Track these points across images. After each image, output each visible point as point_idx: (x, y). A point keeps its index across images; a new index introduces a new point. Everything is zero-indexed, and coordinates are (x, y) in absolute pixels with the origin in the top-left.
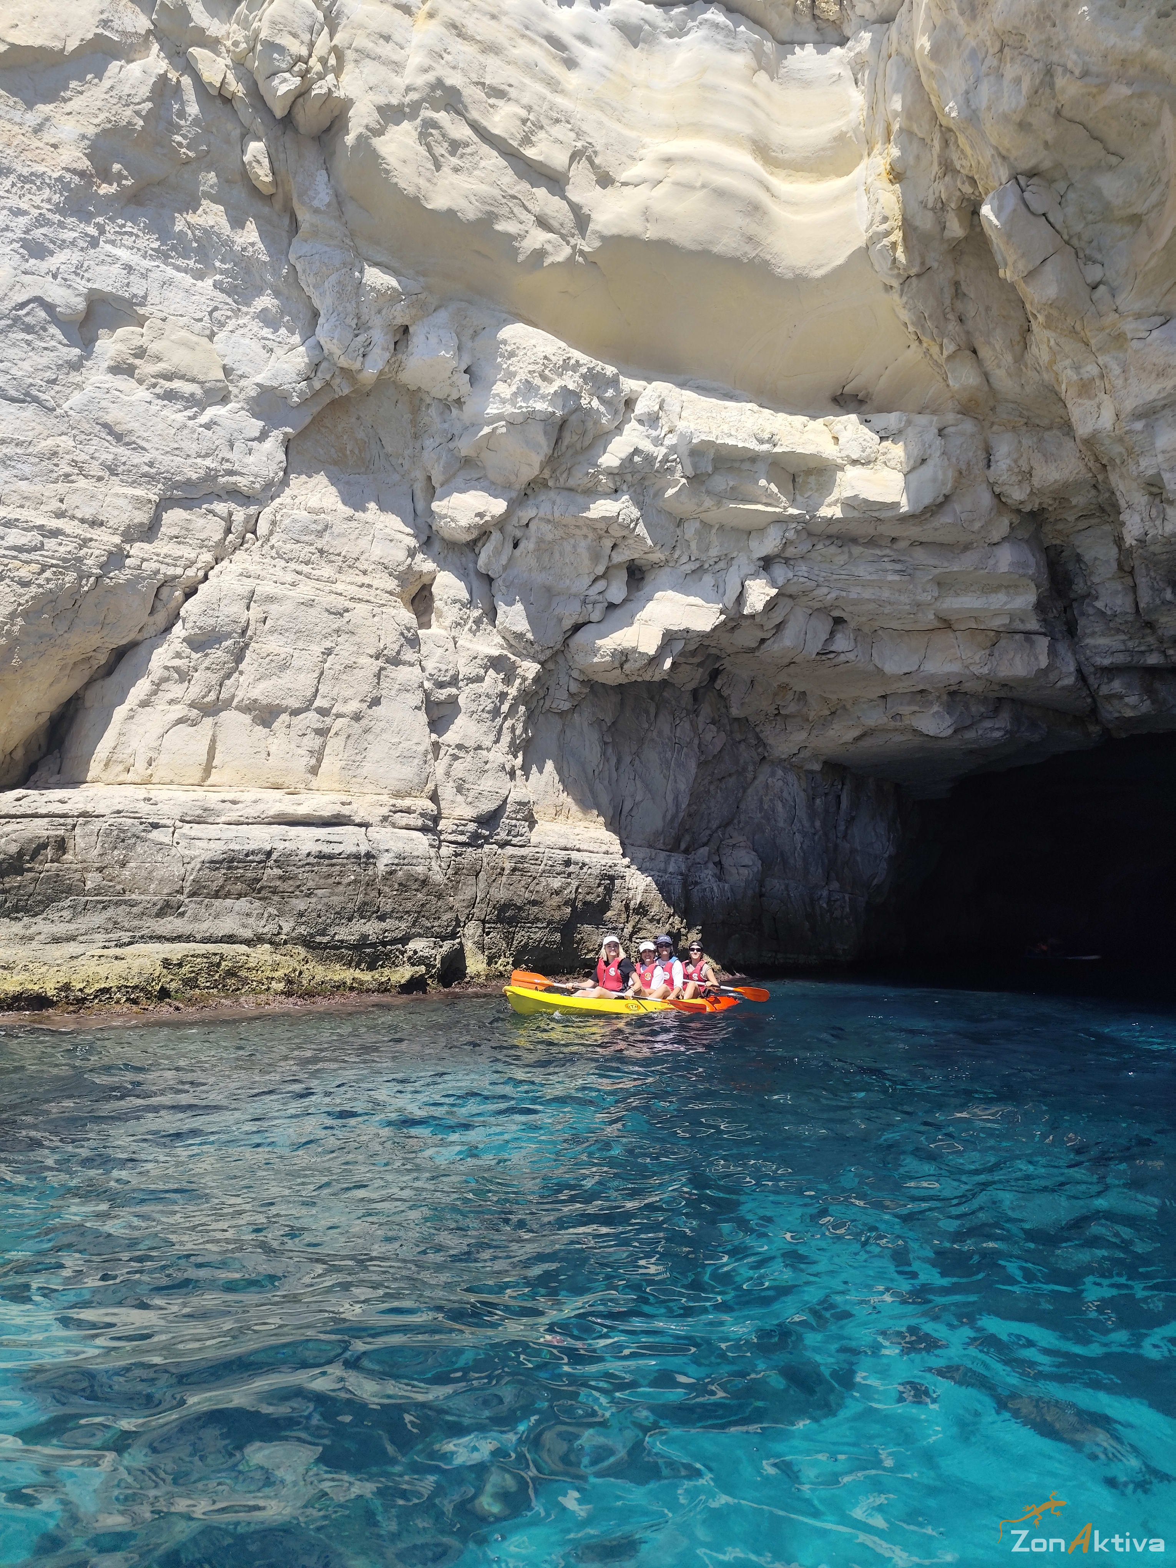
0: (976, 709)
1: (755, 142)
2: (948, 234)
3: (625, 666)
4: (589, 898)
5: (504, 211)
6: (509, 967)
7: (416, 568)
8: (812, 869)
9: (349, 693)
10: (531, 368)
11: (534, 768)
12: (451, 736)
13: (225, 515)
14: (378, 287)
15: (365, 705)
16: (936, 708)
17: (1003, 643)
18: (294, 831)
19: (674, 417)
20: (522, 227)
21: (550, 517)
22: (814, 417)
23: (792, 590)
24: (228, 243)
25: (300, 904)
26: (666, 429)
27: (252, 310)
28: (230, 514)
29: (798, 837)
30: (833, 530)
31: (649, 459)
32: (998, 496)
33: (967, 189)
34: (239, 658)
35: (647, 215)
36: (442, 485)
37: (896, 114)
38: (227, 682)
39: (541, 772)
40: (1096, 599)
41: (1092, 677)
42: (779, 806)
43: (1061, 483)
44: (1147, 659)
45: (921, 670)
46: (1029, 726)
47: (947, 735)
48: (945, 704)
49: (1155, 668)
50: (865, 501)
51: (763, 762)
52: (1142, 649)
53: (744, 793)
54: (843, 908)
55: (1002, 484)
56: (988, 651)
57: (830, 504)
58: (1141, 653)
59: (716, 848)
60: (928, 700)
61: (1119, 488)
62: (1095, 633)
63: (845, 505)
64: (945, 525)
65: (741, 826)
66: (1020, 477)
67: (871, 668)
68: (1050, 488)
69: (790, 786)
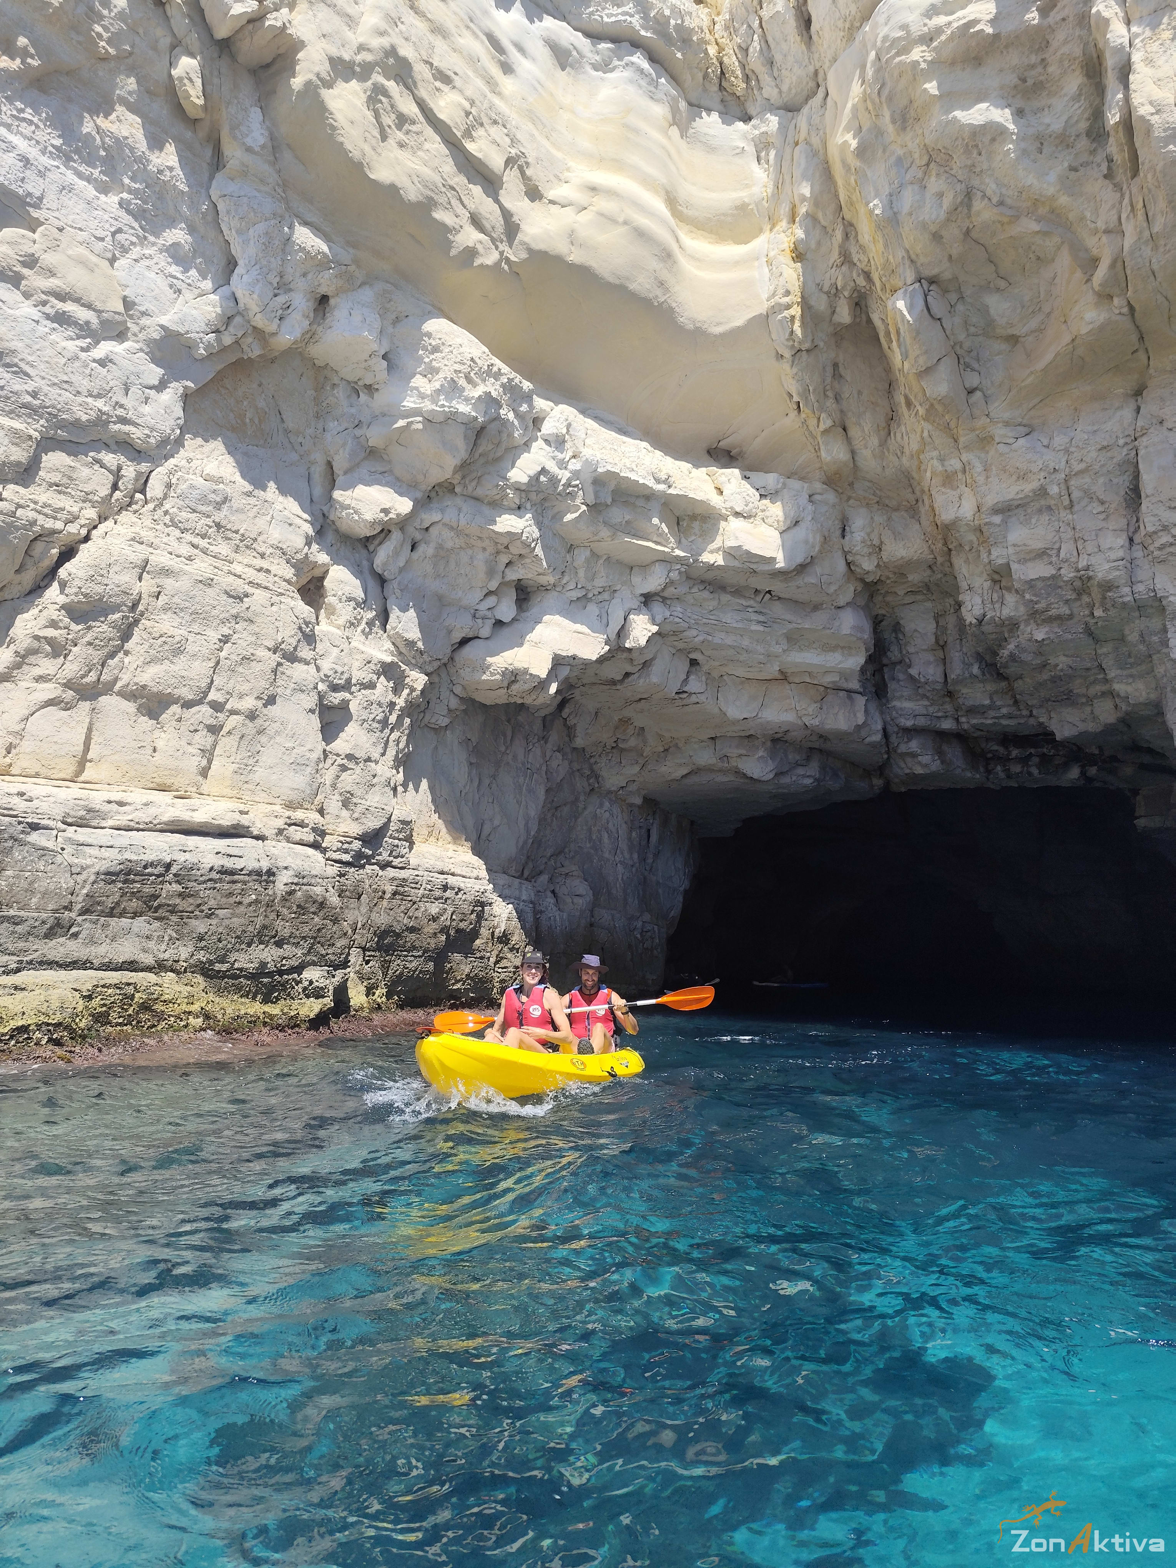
0: (793, 757)
1: (667, 192)
2: (837, 318)
3: (515, 687)
4: (462, 925)
5: (442, 200)
6: (384, 999)
7: (312, 558)
8: (630, 900)
9: (245, 687)
10: (457, 367)
11: (411, 786)
12: (341, 745)
13: (114, 468)
14: (309, 248)
15: (260, 704)
16: (761, 753)
17: (829, 698)
18: (193, 841)
19: (579, 444)
20: (457, 220)
21: (455, 525)
22: (696, 466)
23: (668, 628)
24: (142, 160)
25: (200, 926)
26: (570, 454)
27: (161, 241)
28: (119, 468)
29: (620, 868)
30: (710, 576)
31: (554, 480)
32: (848, 564)
33: (861, 282)
34: (126, 636)
35: (572, 237)
36: (345, 473)
37: (803, 199)
38: (110, 662)
39: (417, 791)
40: (909, 666)
41: (895, 735)
42: (605, 837)
43: (906, 560)
44: (942, 724)
45: (759, 717)
46: (831, 776)
47: (768, 779)
48: (769, 750)
49: (947, 732)
50: (747, 553)
51: (592, 793)
52: (940, 715)
53: (575, 822)
54: (653, 938)
55: (854, 553)
56: (819, 705)
57: (712, 551)
58: (939, 718)
59: (550, 876)
60: (754, 745)
61: (962, 572)
62: (902, 697)
63: (727, 554)
64: (808, 585)
65: (571, 855)
66: (871, 550)
67: (716, 711)
68: (896, 563)
69: (615, 817)
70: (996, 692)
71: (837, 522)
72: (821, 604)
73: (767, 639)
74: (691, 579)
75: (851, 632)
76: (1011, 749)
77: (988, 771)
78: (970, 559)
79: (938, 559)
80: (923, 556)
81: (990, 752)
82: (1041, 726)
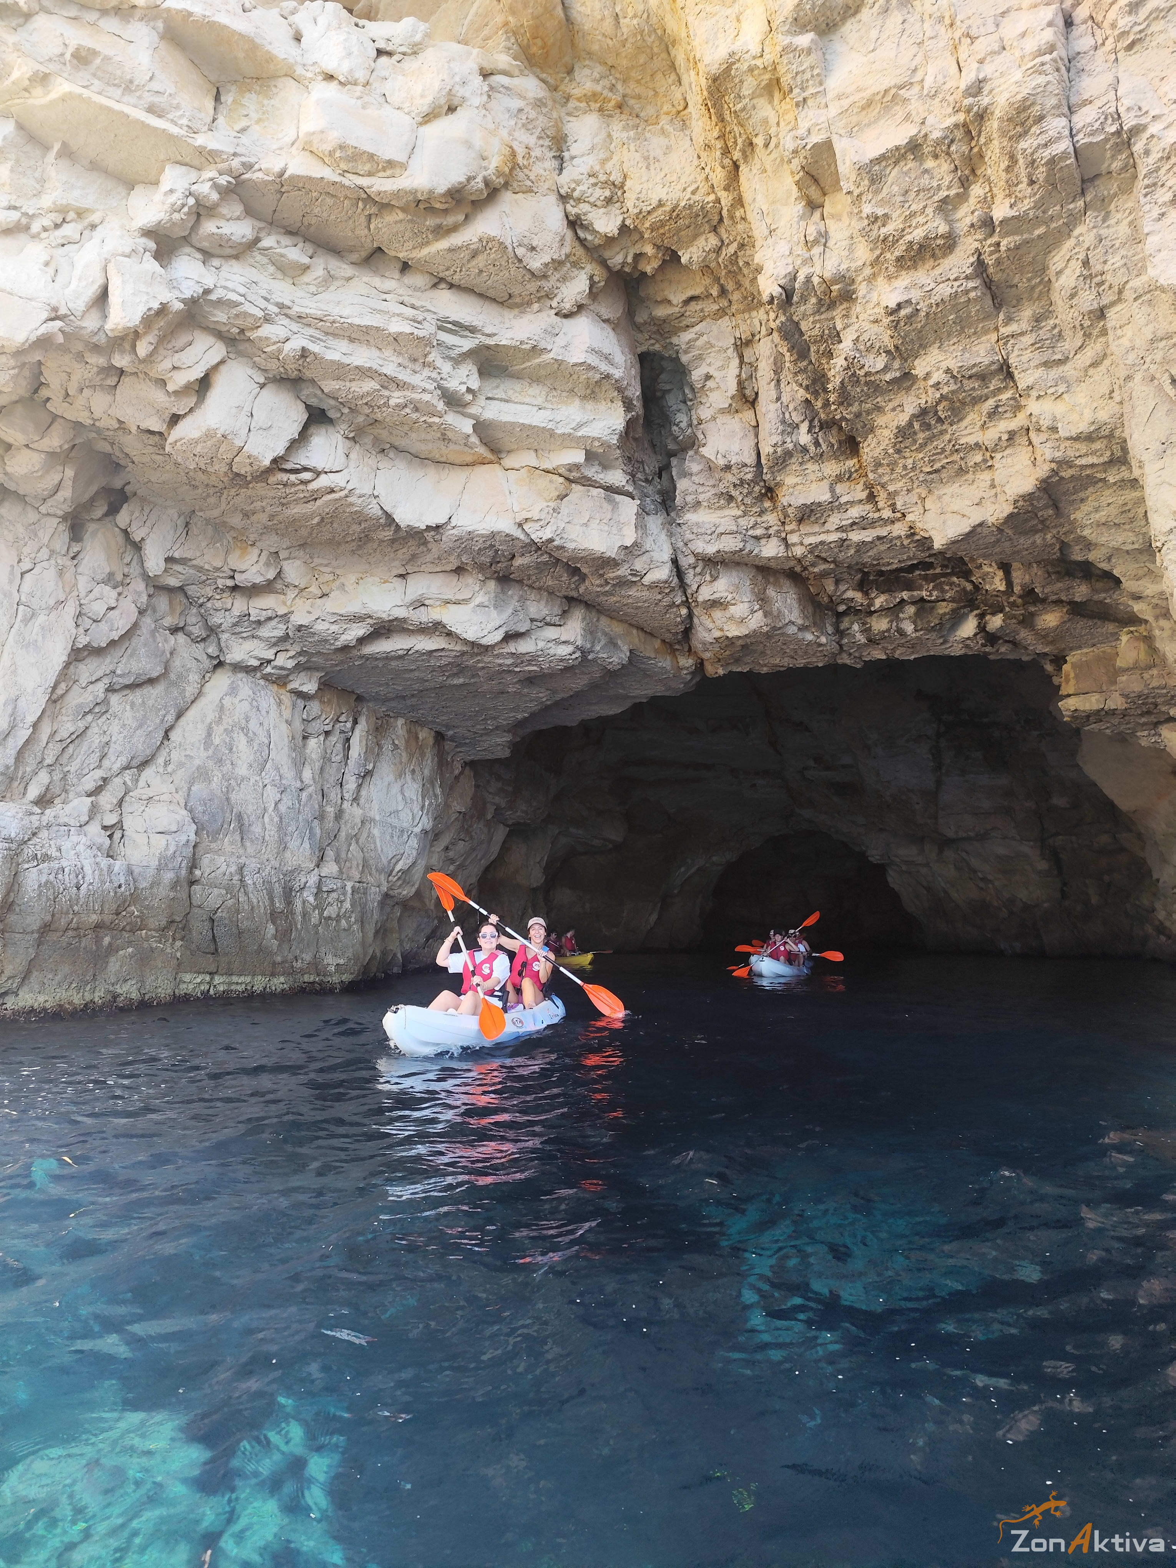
0: (536, 605)
8: (293, 844)
16: (478, 599)
17: (574, 496)
29: (272, 794)
32: (572, 223)
40: (704, 445)
41: (691, 571)
42: (241, 742)
43: (668, 209)
44: (763, 549)
45: (453, 524)
46: (605, 645)
47: (493, 643)
48: (493, 595)
49: (772, 564)
50: (341, 147)
51: (219, 671)
52: (759, 532)
53: (179, 716)
54: (342, 902)
55: (579, 199)
56: (552, 504)
57: (281, 149)
58: (757, 538)
59: (115, 801)
60: (467, 585)
61: (757, 205)
62: (699, 503)
63: (308, 153)
64: (486, 244)
65: (170, 769)
66: (607, 193)
67: (376, 511)
68: (652, 218)
69: (264, 713)
70: (839, 478)
71: (547, 142)
72: (529, 304)
73: (430, 358)
74: (260, 220)
75: (589, 362)
76: (873, 595)
77: (840, 633)
78: (768, 167)
79: (723, 203)
80: (696, 197)
81: (843, 601)
82: (913, 534)
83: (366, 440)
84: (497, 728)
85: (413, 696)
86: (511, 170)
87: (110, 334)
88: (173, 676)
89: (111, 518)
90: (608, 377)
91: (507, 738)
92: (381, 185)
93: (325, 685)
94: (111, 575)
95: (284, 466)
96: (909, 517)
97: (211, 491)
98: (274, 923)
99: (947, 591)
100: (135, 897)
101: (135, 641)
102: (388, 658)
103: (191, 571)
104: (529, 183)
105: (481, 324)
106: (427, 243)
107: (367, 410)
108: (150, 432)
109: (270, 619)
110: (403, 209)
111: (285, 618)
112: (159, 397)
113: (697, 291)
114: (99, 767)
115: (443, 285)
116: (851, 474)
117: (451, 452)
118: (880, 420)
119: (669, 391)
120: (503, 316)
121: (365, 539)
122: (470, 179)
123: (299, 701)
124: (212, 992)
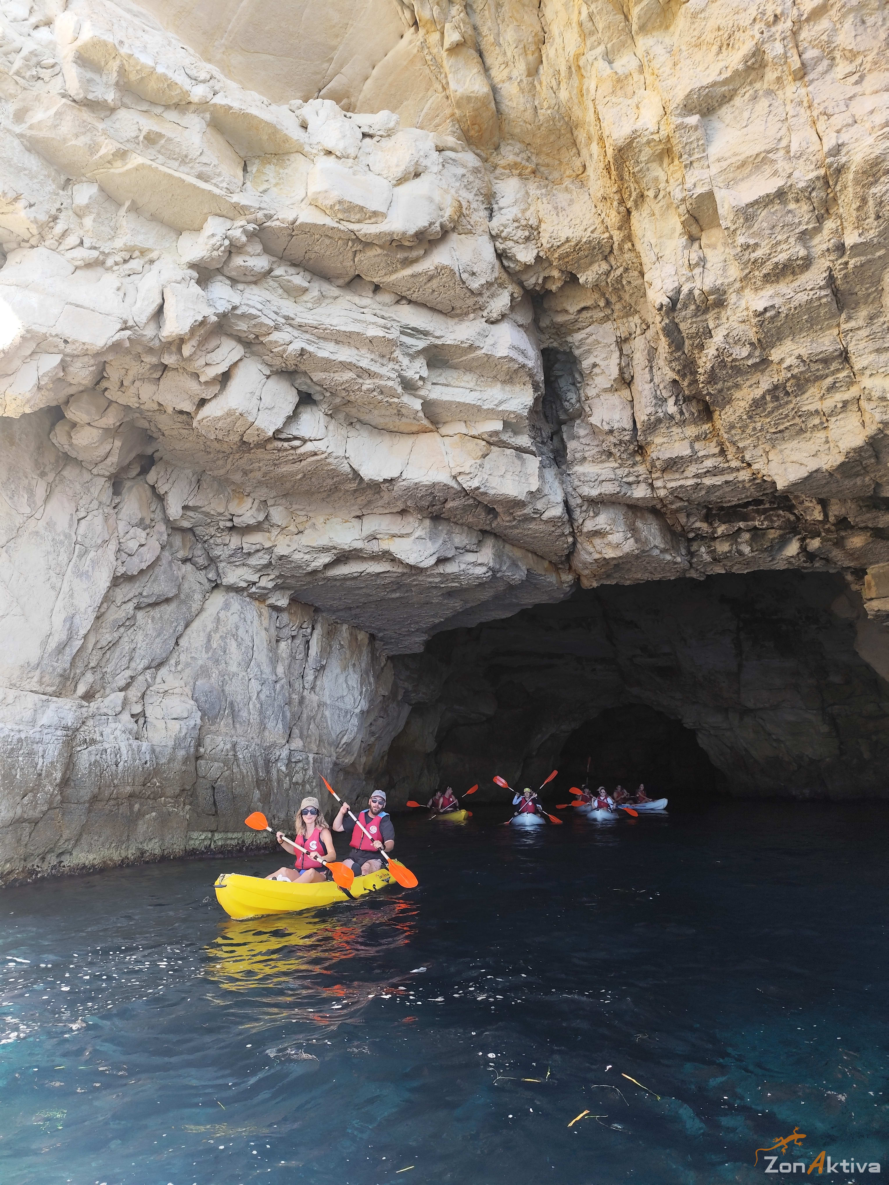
0: (460, 537)
8: (270, 724)
16: (419, 532)
17: (493, 455)
29: (255, 685)
40: (590, 416)
41: (578, 510)
42: (233, 645)
43: (573, 244)
44: (634, 491)
45: (403, 478)
46: (510, 566)
47: (428, 566)
48: (428, 530)
49: (640, 503)
50: (340, 202)
51: (216, 591)
52: (631, 479)
53: (187, 626)
54: (306, 770)
55: (506, 238)
56: (479, 461)
57: (293, 204)
58: (629, 484)
59: (139, 695)
60: (409, 523)
61: (646, 239)
62: (585, 459)
63: (313, 207)
64: (440, 270)
65: (179, 668)
66: (527, 233)
67: (345, 468)
68: (560, 251)
69: (249, 622)
70: (697, 438)
71: (481, 198)
72: (467, 314)
73: (395, 355)
74: (273, 256)
75: (511, 355)
76: (716, 525)
77: (691, 554)
78: (656, 212)
79: (615, 239)
80: (595, 235)
81: (692, 530)
82: (754, 479)
83: (340, 416)
84: (417, 630)
85: (357, 607)
86: (459, 217)
87: (163, 340)
88: (182, 596)
89: (142, 477)
90: (524, 366)
91: (425, 637)
92: (367, 229)
93: (293, 600)
94: (142, 520)
95: (280, 436)
96: (755, 467)
97: (221, 456)
98: (258, 789)
99: (775, 521)
100: (157, 771)
101: (157, 570)
102: (345, 578)
103: (200, 516)
104: (469, 227)
105: (432, 329)
106: (395, 271)
107: (344, 394)
108: (181, 412)
109: (258, 551)
110: (381, 247)
111: (270, 550)
112: (193, 386)
113: (589, 303)
114: (128, 668)
115: (404, 302)
116: (706, 434)
117: (402, 424)
118: (737, 394)
119: (561, 376)
120: (447, 324)
121: (335, 489)
122: (431, 224)
123: (274, 613)
124: (212, 846)
